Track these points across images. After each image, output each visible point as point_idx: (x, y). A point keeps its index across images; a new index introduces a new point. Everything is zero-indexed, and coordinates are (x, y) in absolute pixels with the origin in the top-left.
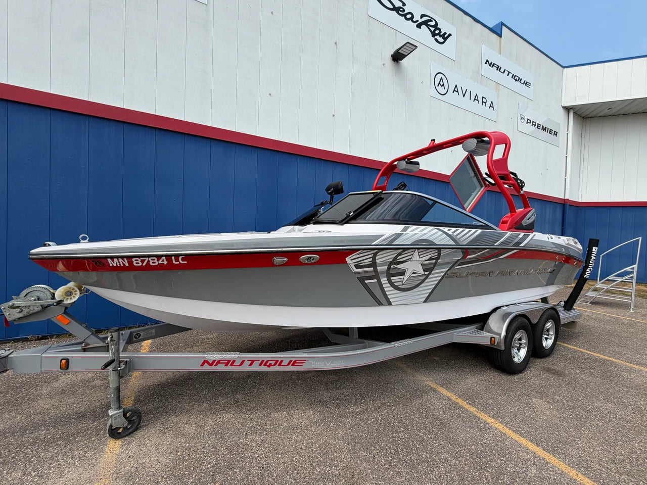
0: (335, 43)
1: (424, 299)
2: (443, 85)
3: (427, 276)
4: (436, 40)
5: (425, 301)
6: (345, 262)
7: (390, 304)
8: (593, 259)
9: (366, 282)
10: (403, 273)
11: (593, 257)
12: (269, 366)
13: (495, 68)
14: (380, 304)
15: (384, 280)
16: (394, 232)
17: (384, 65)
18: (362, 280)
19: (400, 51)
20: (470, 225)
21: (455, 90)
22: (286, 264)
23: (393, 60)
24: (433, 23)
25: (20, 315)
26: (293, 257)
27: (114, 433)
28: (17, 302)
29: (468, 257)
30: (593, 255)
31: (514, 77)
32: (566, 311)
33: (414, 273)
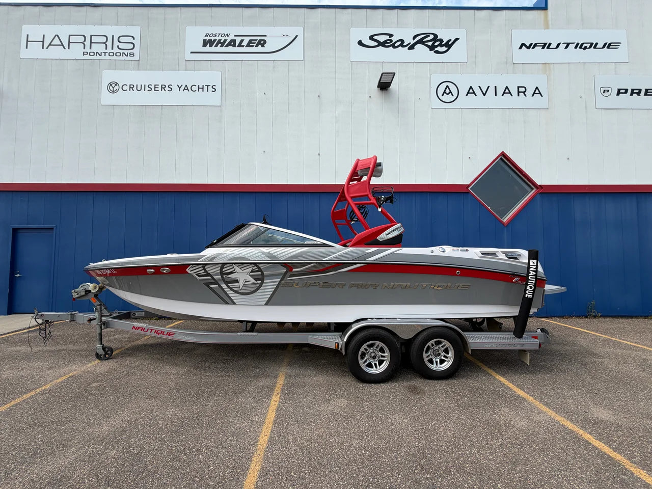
0: (319, 96)
1: (265, 303)
2: (450, 92)
3: (261, 285)
4: (437, 52)
5: (266, 304)
6: (187, 272)
7: (234, 303)
8: (531, 274)
9: (211, 286)
10: (236, 281)
11: (531, 272)
12: (159, 334)
13: (538, 49)
14: (227, 303)
15: (224, 286)
16: (215, 253)
17: (370, 97)
18: (207, 284)
19: (381, 81)
20: (302, 244)
21: (471, 91)
22: (154, 273)
23: (381, 89)
24: (432, 37)
25: (77, 296)
26: (158, 269)
27: (98, 356)
28: (76, 290)
29: (294, 270)
30: (530, 269)
31: (578, 46)
32: (516, 339)
33: (246, 282)
